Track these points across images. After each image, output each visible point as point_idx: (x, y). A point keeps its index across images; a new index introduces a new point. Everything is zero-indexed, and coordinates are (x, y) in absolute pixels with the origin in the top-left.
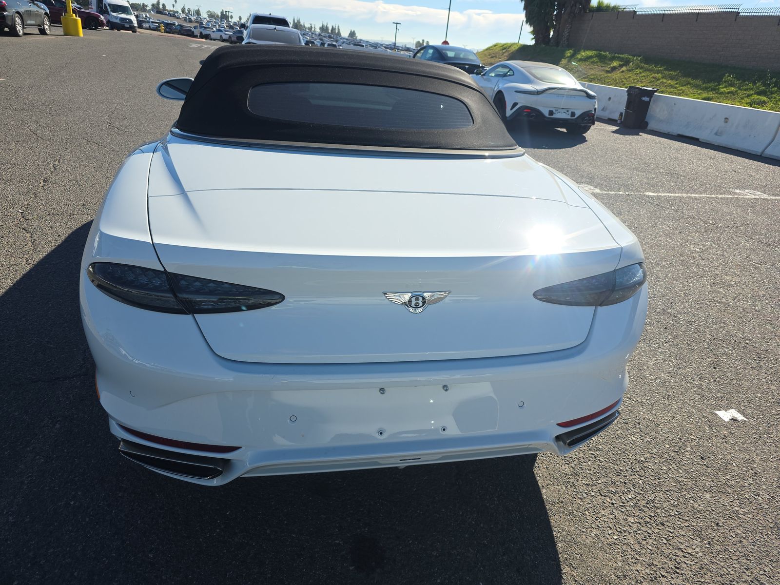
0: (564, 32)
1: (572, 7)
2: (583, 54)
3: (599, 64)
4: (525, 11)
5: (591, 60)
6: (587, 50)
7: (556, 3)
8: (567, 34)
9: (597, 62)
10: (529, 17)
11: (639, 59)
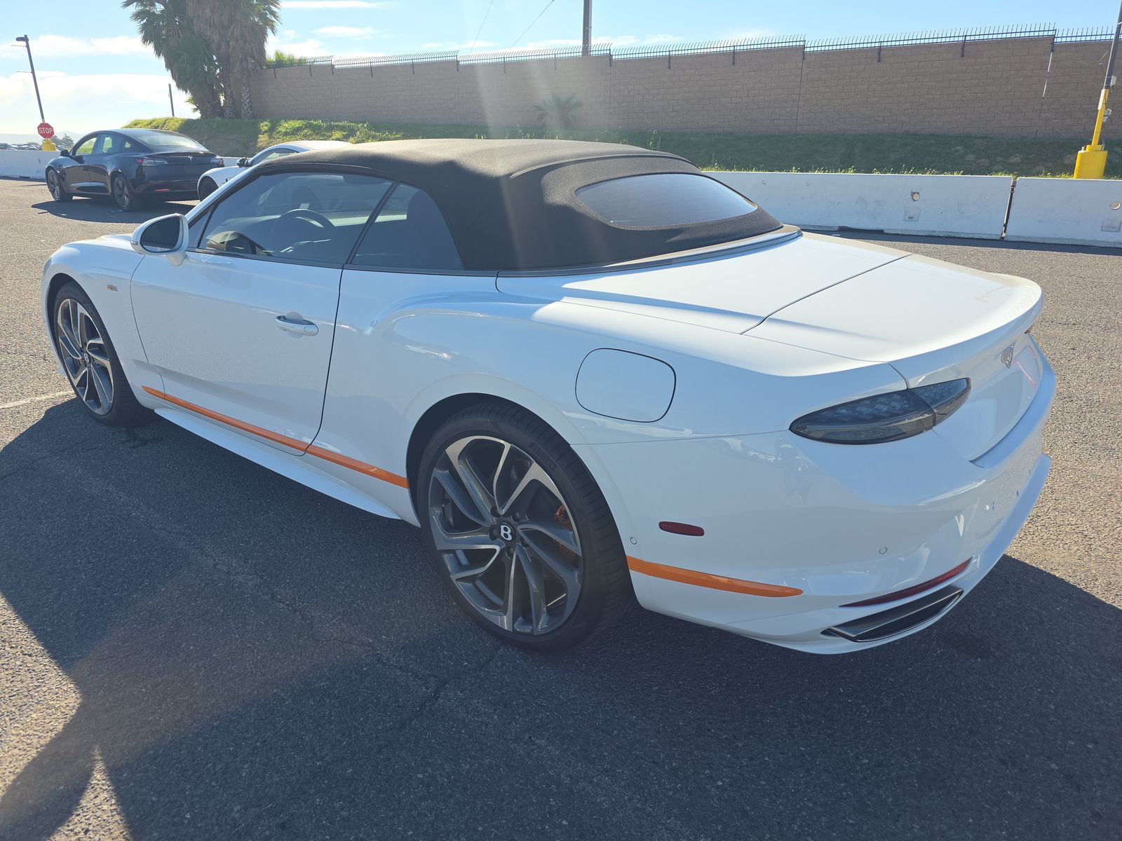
0: (241, 97)
1: (241, 62)
2: (286, 125)
3: (314, 136)
4: (169, 71)
5: (302, 133)
6: (290, 120)
7: (215, 58)
8: (248, 100)
9: (311, 135)
10: (179, 78)
11: (365, 125)
